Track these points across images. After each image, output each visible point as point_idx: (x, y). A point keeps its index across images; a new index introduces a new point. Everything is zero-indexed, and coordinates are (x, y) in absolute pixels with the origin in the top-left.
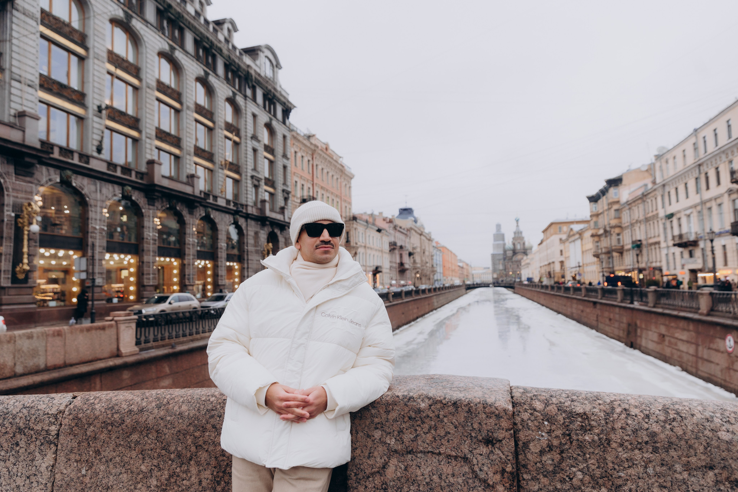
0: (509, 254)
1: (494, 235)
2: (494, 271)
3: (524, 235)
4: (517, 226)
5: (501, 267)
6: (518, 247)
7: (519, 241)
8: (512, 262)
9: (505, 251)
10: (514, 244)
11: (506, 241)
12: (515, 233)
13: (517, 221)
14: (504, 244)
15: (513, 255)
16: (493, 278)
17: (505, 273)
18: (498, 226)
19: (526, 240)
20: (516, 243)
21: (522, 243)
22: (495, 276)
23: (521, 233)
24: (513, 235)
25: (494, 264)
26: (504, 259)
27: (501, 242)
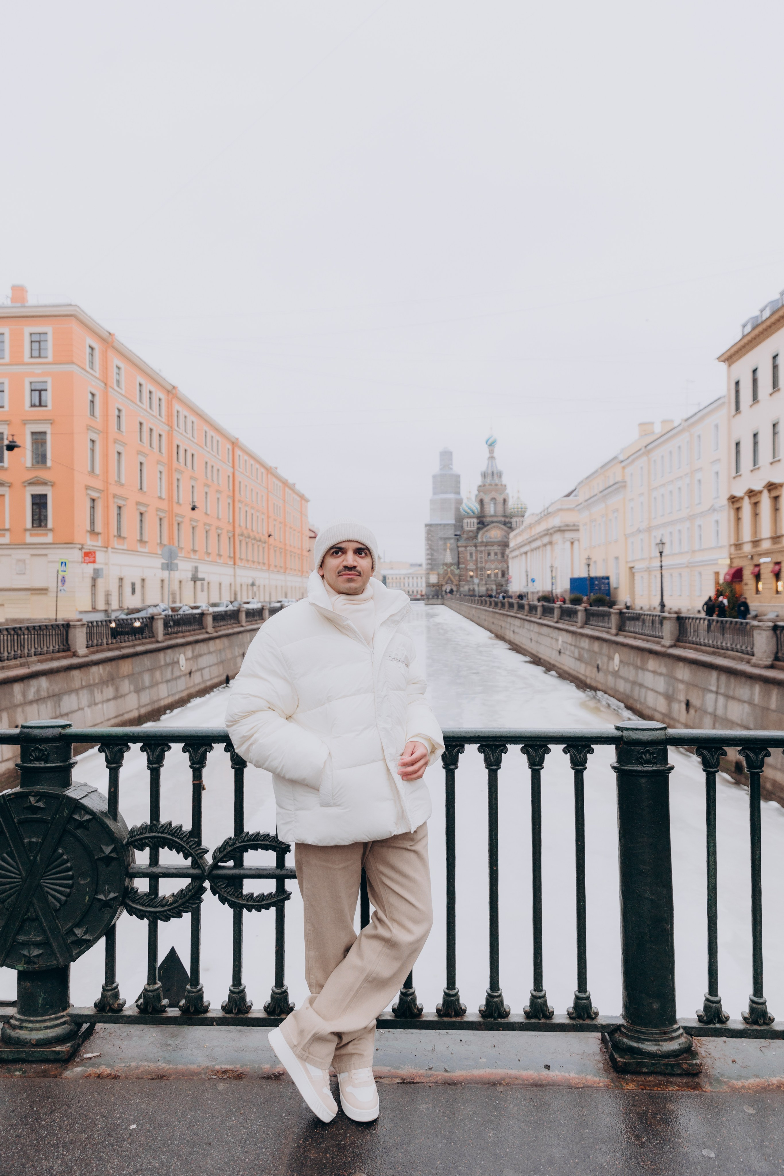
0: (471, 524)
1: (434, 477)
2: (433, 564)
3: (505, 480)
4: (492, 458)
5: (449, 558)
6: (490, 509)
7: (493, 494)
8: (476, 546)
9: (460, 519)
10: (481, 502)
11: (464, 494)
12: (484, 475)
13: (491, 445)
14: (459, 502)
15: (479, 529)
16: (429, 585)
17: (457, 572)
18: (446, 456)
19: (509, 491)
20: (487, 499)
21: (500, 499)
22: (434, 579)
23: (500, 475)
24: (478, 481)
25: (432, 549)
26: (458, 537)
27: (452, 496)
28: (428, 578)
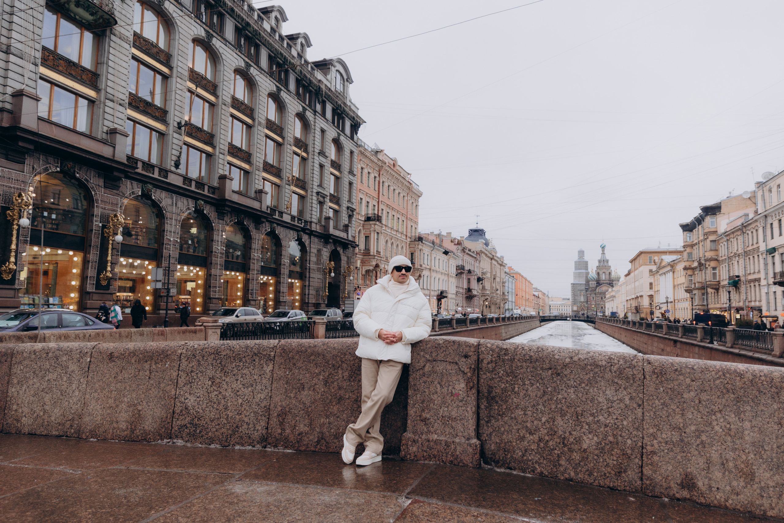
0: (593, 284)
1: (575, 262)
2: (574, 302)
3: (610, 263)
4: (603, 253)
5: (582, 299)
6: (603, 277)
7: (604, 270)
8: (595, 294)
9: (588, 281)
10: (598, 274)
11: (590, 270)
12: (600, 261)
13: (603, 248)
14: (588, 273)
15: (597, 286)
16: (573, 311)
17: (586, 305)
18: (581, 253)
19: (613, 269)
20: (601, 273)
21: (607, 273)
22: (575, 308)
23: (607, 261)
24: (597, 264)
25: (574, 295)
26: (587, 290)
27: (584, 271)
28: (572, 308)
